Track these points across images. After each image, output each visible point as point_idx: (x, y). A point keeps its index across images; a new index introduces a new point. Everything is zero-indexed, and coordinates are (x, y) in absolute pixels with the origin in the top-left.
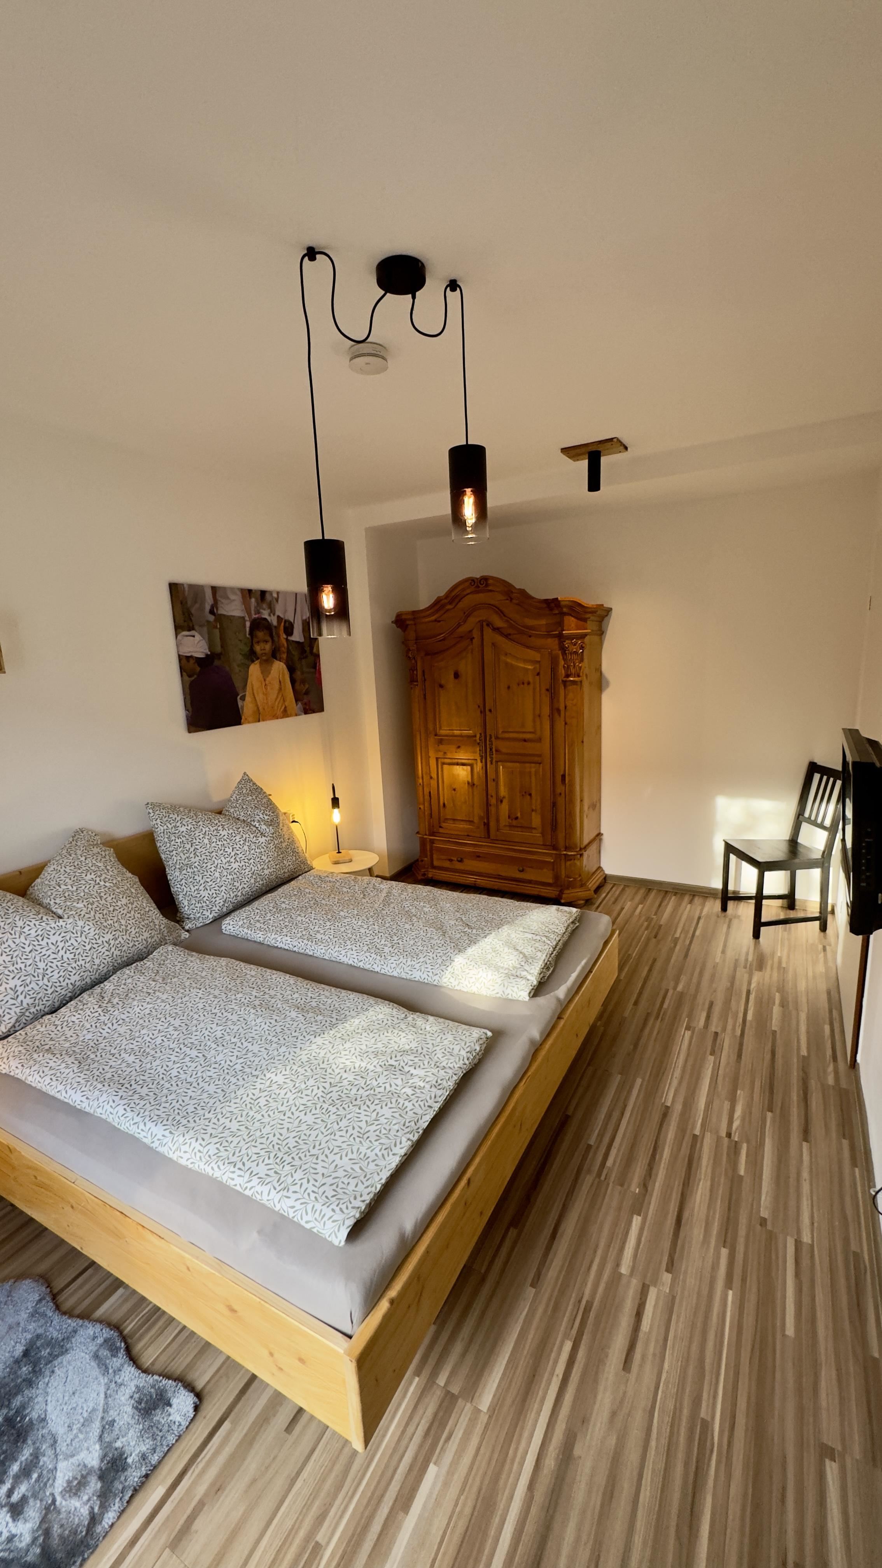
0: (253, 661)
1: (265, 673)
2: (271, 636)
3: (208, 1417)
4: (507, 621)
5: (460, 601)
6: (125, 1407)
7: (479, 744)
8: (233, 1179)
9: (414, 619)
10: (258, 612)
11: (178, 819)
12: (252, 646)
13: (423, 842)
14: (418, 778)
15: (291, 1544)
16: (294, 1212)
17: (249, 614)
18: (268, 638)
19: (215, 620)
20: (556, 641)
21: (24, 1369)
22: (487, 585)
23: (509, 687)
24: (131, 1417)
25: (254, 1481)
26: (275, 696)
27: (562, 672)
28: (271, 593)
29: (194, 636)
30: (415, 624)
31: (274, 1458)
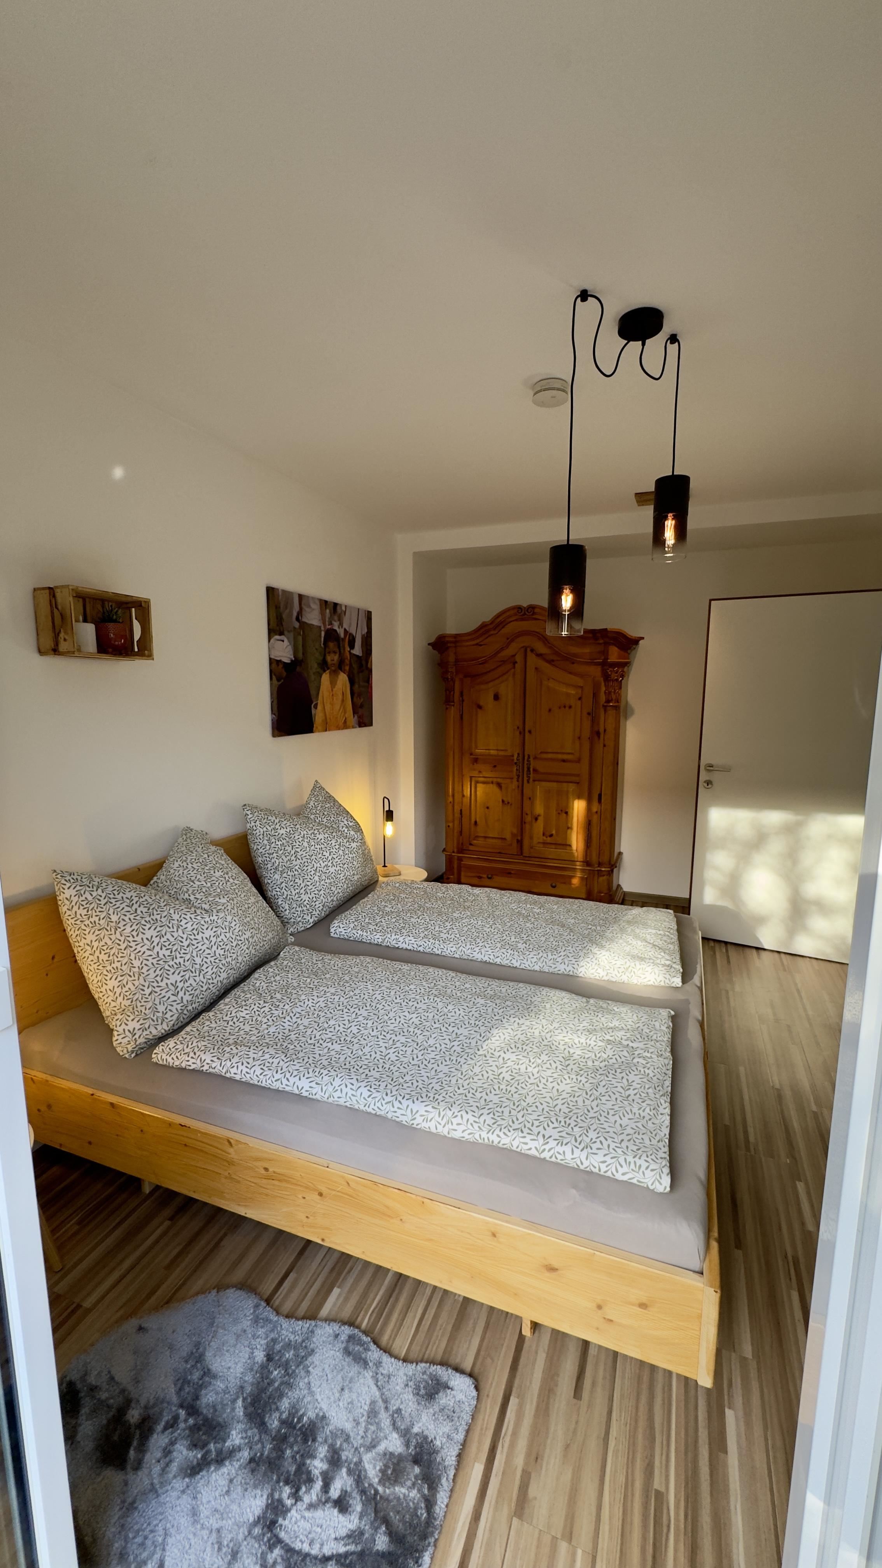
0: (325, 671)
1: (333, 683)
2: (339, 647)
3: (491, 1394)
4: (550, 648)
5: (503, 627)
6: (405, 1395)
7: (516, 763)
8: (526, 1144)
9: (455, 642)
10: (331, 624)
11: (277, 821)
12: (325, 655)
13: (449, 860)
14: (449, 796)
15: (633, 1495)
16: (607, 1167)
17: (324, 623)
18: (337, 650)
19: (300, 627)
20: (599, 668)
21: (276, 1373)
22: (534, 613)
23: (550, 710)
24: (416, 1403)
25: (567, 1447)
26: (339, 707)
27: (603, 698)
28: (341, 605)
29: (283, 641)
30: (455, 647)
31: (577, 1422)
